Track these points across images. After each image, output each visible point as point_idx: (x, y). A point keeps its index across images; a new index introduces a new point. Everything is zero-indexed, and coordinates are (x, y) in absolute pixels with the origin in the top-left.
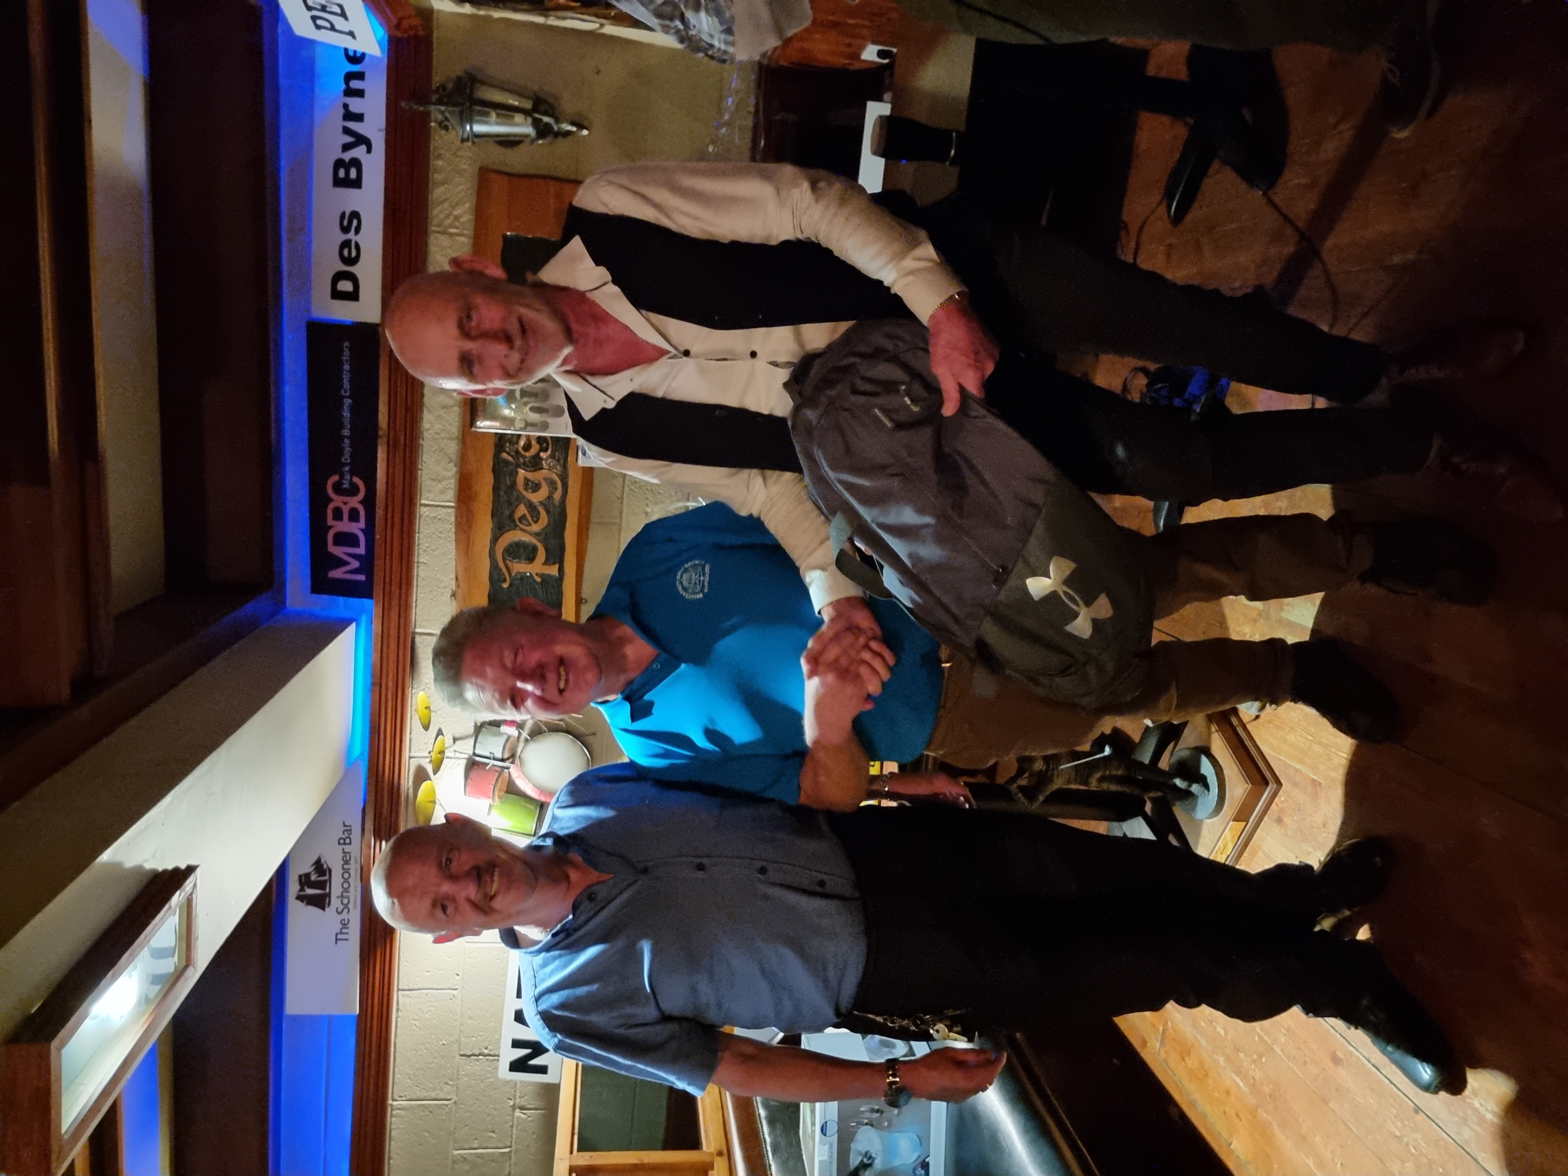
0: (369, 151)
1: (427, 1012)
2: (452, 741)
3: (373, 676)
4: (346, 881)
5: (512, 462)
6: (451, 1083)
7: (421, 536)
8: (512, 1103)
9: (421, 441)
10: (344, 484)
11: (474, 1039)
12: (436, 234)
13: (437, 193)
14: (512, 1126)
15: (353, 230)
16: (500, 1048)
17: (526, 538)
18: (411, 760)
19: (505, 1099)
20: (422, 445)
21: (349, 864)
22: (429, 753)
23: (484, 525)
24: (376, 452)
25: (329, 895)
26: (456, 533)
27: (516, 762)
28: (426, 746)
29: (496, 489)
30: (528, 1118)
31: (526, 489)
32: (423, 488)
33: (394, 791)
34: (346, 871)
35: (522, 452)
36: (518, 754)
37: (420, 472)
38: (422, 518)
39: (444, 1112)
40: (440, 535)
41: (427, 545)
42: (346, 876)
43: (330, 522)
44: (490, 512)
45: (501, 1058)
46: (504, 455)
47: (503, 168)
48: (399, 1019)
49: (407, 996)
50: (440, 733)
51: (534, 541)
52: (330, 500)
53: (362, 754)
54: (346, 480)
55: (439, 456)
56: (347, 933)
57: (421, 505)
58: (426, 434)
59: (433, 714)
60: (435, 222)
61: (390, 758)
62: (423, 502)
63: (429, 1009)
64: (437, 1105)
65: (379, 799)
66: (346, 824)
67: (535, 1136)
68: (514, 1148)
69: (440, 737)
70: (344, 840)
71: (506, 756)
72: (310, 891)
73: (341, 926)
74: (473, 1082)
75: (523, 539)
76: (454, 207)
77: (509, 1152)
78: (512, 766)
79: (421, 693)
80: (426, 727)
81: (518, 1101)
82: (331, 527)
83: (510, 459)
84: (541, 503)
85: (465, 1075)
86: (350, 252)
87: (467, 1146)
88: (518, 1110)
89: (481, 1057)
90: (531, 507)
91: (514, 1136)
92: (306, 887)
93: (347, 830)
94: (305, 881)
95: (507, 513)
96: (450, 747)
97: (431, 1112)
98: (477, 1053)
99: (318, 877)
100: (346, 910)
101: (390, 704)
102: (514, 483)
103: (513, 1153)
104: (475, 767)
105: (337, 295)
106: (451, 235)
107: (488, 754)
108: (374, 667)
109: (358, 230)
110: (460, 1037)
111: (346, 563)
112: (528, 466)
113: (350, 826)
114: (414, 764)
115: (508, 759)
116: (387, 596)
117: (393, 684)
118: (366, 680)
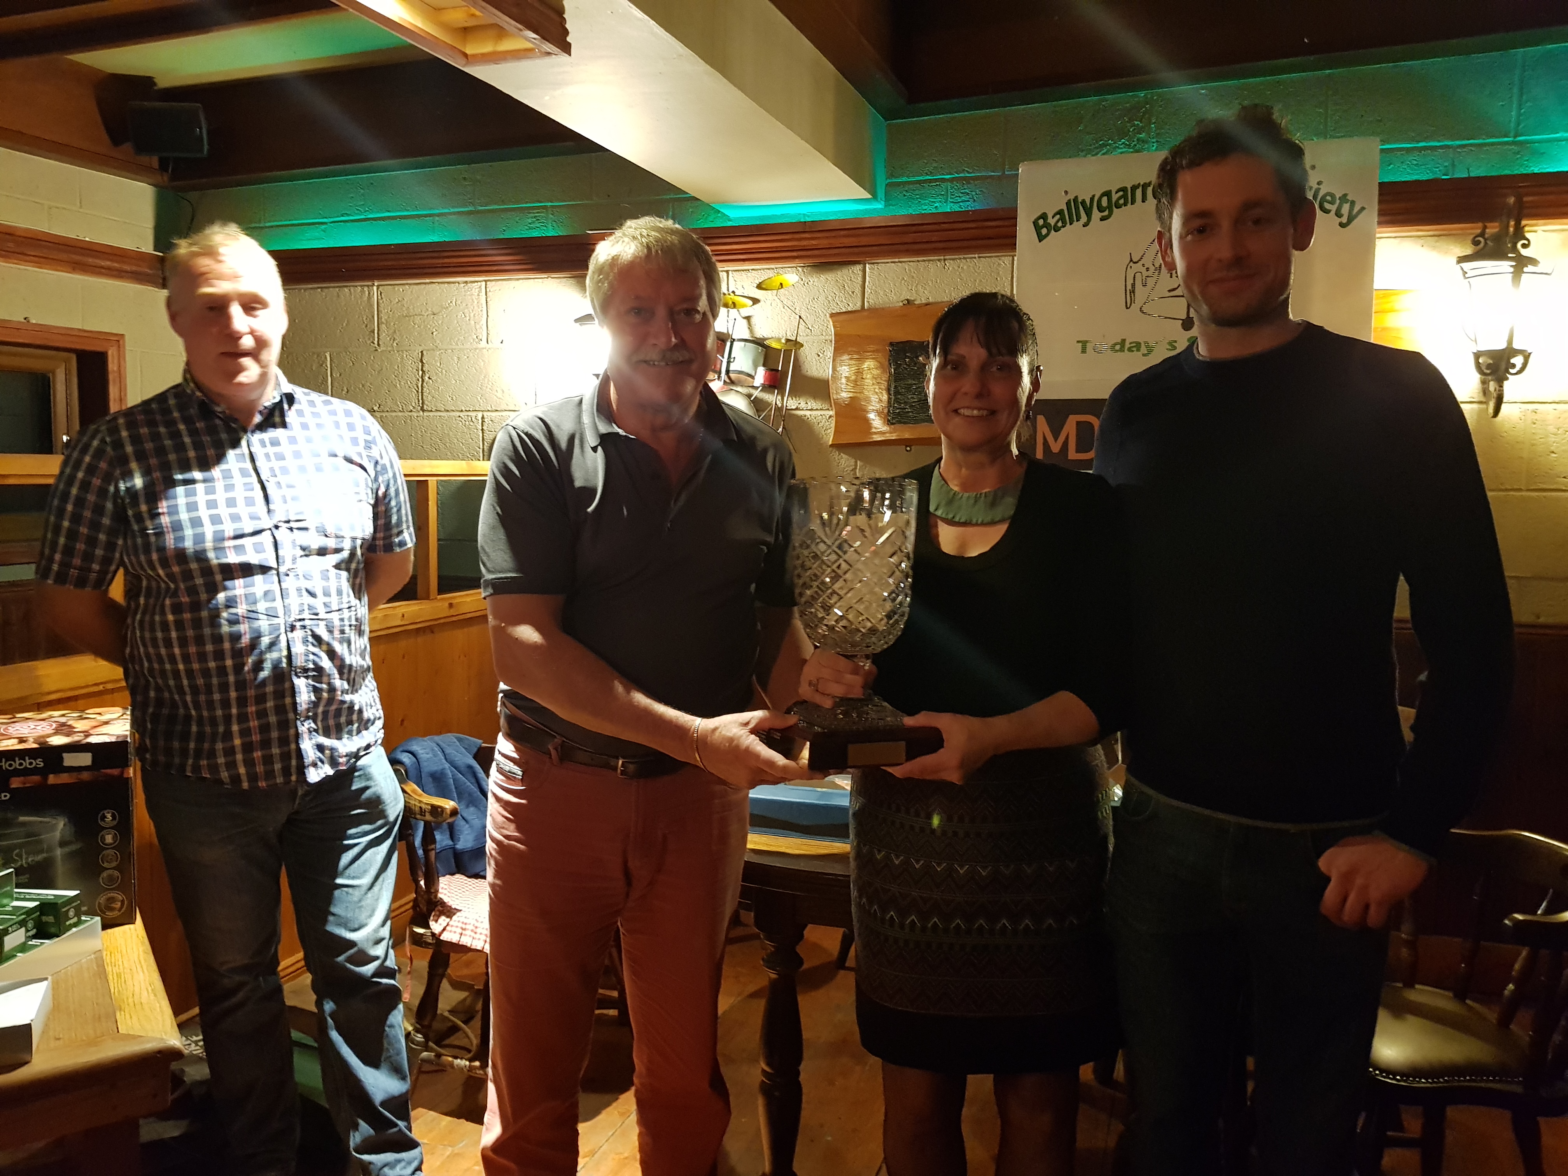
1: (464, 313)
2: (746, 314)
6: (395, 344)
11: (439, 365)
27: (726, 387)
38: (996, 260)
39: (367, 339)
41: (965, 267)
48: (457, 284)
49: (480, 291)
53: (731, 219)
59: (775, 292)
63: (467, 315)
64: (373, 331)
69: (750, 302)
71: (732, 375)
74: (396, 367)
79: (797, 277)
80: (760, 287)
85: (402, 358)
87: (334, 365)
89: (421, 373)
97: (366, 326)
107: (732, 356)
110: (440, 350)
115: (729, 378)
117: (804, 246)
118: (809, 216)
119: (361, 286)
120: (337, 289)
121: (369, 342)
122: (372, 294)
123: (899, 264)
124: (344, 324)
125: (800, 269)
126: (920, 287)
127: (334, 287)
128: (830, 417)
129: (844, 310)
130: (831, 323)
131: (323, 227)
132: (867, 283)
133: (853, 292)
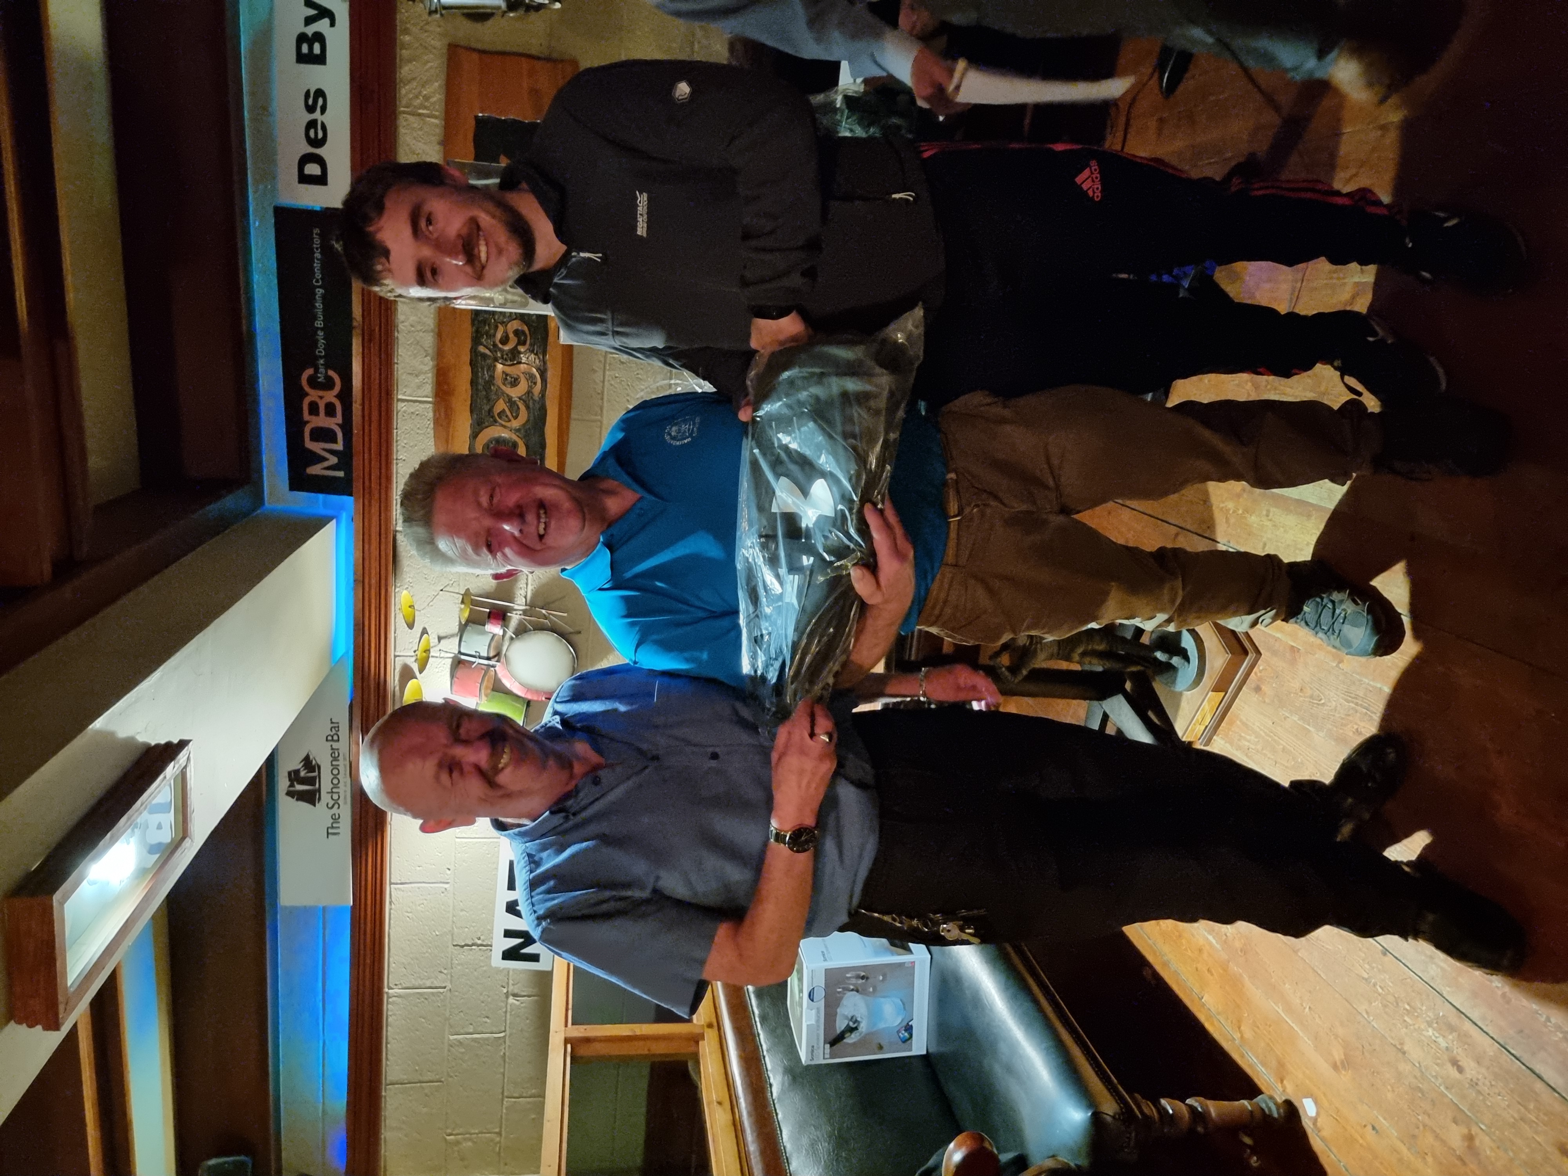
0: (333, 24)
1: (419, 905)
2: (437, 640)
3: (355, 574)
4: (335, 777)
5: (490, 356)
6: (445, 972)
7: (399, 433)
8: (505, 990)
9: (396, 334)
10: (319, 378)
11: (466, 929)
12: (405, 115)
13: (405, 71)
14: (506, 1012)
15: (319, 109)
16: (492, 938)
17: (505, 434)
18: (397, 659)
19: (498, 986)
20: (397, 338)
21: (338, 760)
22: (415, 652)
23: (463, 423)
24: (351, 345)
25: (319, 790)
26: (434, 428)
27: (502, 660)
28: (411, 645)
29: (473, 383)
30: (521, 1005)
31: (504, 384)
32: (399, 383)
33: (381, 688)
34: (335, 767)
35: (500, 346)
36: (504, 652)
37: (396, 365)
38: (399, 414)
39: (438, 999)
40: (418, 431)
41: (405, 441)
42: (335, 772)
43: (306, 416)
44: (468, 408)
45: (493, 948)
46: (482, 349)
47: (474, 45)
48: (392, 911)
49: (399, 889)
50: (424, 632)
51: (514, 437)
52: (307, 394)
53: (347, 652)
54: (321, 373)
55: (415, 349)
56: (339, 827)
57: (398, 400)
58: (401, 327)
59: (417, 613)
60: (404, 102)
61: (375, 655)
62: (400, 397)
63: (422, 902)
64: (433, 993)
65: (365, 697)
66: (333, 721)
67: (528, 1021)
68: (508, 1032)
69: (425, 635)
70: (332, 737)
71: (492, 654)
72: (299, 787)
73: (332, 821)
74: (467, 970)
75: (503, 435)
76: (423, 86)
77: (504, 1037)
78: (498, 664)
79: (405, 592)
80: (411, 626)
81: (511, 988)
82: (308, 422)
83: (487, 352)
84: (520, 398)
85: (458, 964)
86: (316, 133)
87: (462, 1031)
88: (511, 997)
89: (473, 947)
90: (511, 403)
91: (508, 1022)
92: (295, 783)
93: (335, 727)
94: (294, 777)
95: (487, 408)
96: (435, 646)
97: (426, 999)
98: (470, 943)
99: (307, 773)
100: (336, 806)
101: (373, 601)
102: (492, 377)
103: (507, 1038)
104: (461, 665)
105: (305, 179)
106: (420, 115)
107: (474, 653)
108: (355, 565)
109: (323, 109)
110: (453, 928)
111: (325, 459)
112: (506, 360)
113: (338, 723)
114: (399, 663)
115: (494, 657)
116: (367, 492)
117: (376, 583)
118: (349, 579)
119: (388, 1004)
121: (442, 997)
122: (395, 994)
124: (423, 1020)
127: (387, 1031)
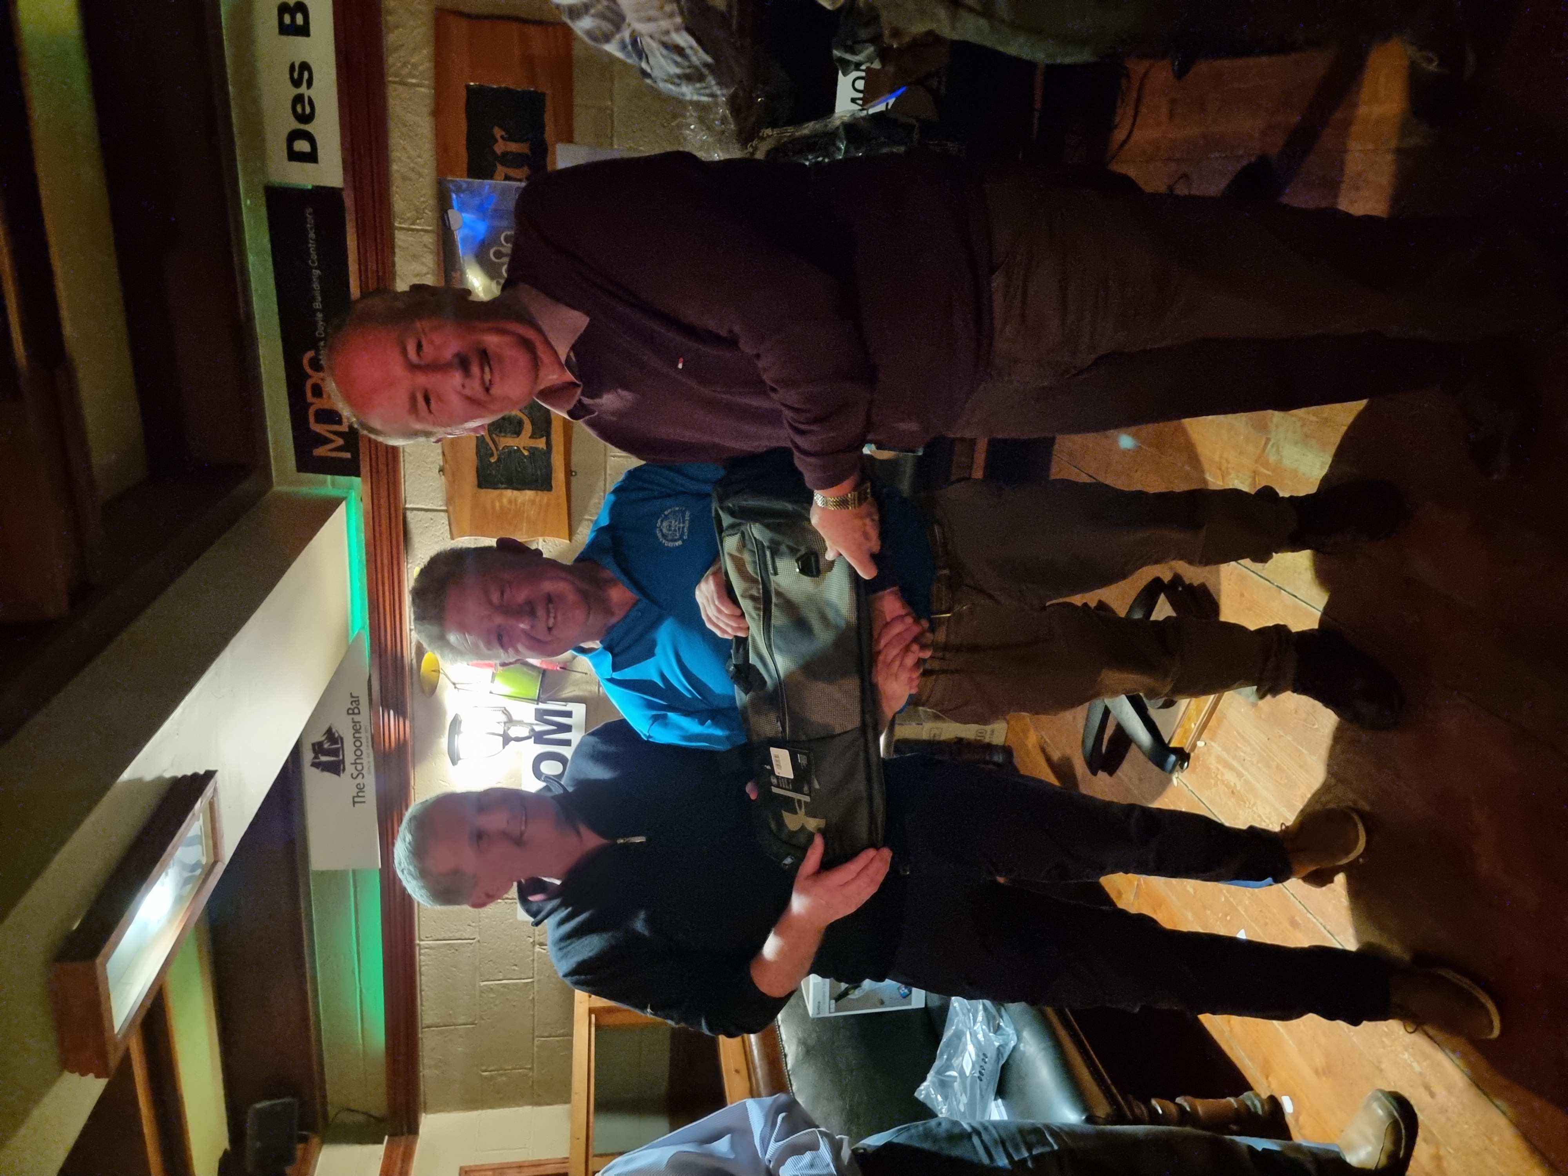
4: (358, 748)
6: (474, 924)
8: (531, 940)
12: (393, 85)
15: (305, 85)
19: (525, 937)
21: (360, 733)
25: (343, 761)
33: (398, 662)
34: (358, 739)
39: (468, 950)
42: (358, 744)
43: (310, 399)
47: (461, 9)
52: (308, 377)
53: (363, 628)
56: (364, 797)
60: (392, 72)
61: (391, 631)
64: (462, 944)
65: (384, 669)
66: (353, 695)
68: (535, 978)
70: (353, 710)
72: (324, 759)
73: (357, 790)
74: (495, 923)
76: (410, 54)
77: (533, 982)
81: (537, 938)
82: (311, 404)
85: (486, 918)
86: (303, 109)
87: (492, 978)
88: (538, 946)
91: (536, 969)
92: (320, 755)
93: (355, 701)
94: (318, 748)
97: (456, 950)
99: (330, 744)
101: (386, 581)
105: (294, 156)
106: (411, 85)
108: (367, 546)
109: (310, 84)
111: (332, 441)
113: (358, 697)
116: (374, 473)
117: (388, 561)
118: (361, 557)
119: (420, 955)
120: (423, 977)
121: (471, 947)
122: (427, 946)
123: (406, 478)
124: (455, 969)
125: (409, 566)
126: (428, 460)
127: (421, 980)
128: (544, 541)
129: (448, 527)
130: (459, 539)
131: (364, 990)
132: (423, 507)
133: (432, 519)
